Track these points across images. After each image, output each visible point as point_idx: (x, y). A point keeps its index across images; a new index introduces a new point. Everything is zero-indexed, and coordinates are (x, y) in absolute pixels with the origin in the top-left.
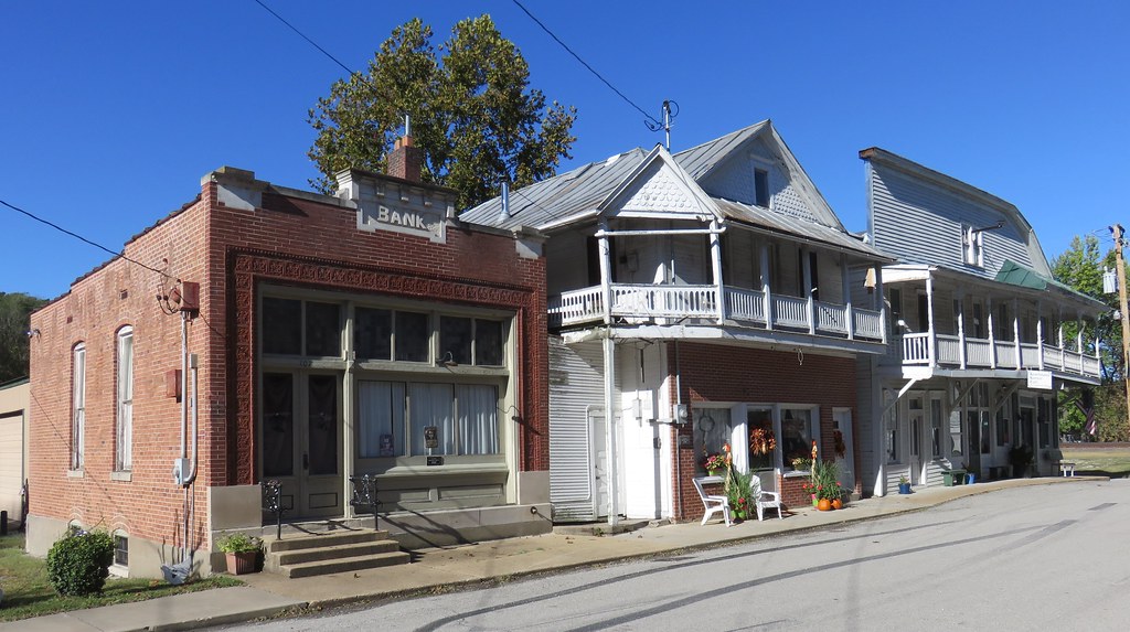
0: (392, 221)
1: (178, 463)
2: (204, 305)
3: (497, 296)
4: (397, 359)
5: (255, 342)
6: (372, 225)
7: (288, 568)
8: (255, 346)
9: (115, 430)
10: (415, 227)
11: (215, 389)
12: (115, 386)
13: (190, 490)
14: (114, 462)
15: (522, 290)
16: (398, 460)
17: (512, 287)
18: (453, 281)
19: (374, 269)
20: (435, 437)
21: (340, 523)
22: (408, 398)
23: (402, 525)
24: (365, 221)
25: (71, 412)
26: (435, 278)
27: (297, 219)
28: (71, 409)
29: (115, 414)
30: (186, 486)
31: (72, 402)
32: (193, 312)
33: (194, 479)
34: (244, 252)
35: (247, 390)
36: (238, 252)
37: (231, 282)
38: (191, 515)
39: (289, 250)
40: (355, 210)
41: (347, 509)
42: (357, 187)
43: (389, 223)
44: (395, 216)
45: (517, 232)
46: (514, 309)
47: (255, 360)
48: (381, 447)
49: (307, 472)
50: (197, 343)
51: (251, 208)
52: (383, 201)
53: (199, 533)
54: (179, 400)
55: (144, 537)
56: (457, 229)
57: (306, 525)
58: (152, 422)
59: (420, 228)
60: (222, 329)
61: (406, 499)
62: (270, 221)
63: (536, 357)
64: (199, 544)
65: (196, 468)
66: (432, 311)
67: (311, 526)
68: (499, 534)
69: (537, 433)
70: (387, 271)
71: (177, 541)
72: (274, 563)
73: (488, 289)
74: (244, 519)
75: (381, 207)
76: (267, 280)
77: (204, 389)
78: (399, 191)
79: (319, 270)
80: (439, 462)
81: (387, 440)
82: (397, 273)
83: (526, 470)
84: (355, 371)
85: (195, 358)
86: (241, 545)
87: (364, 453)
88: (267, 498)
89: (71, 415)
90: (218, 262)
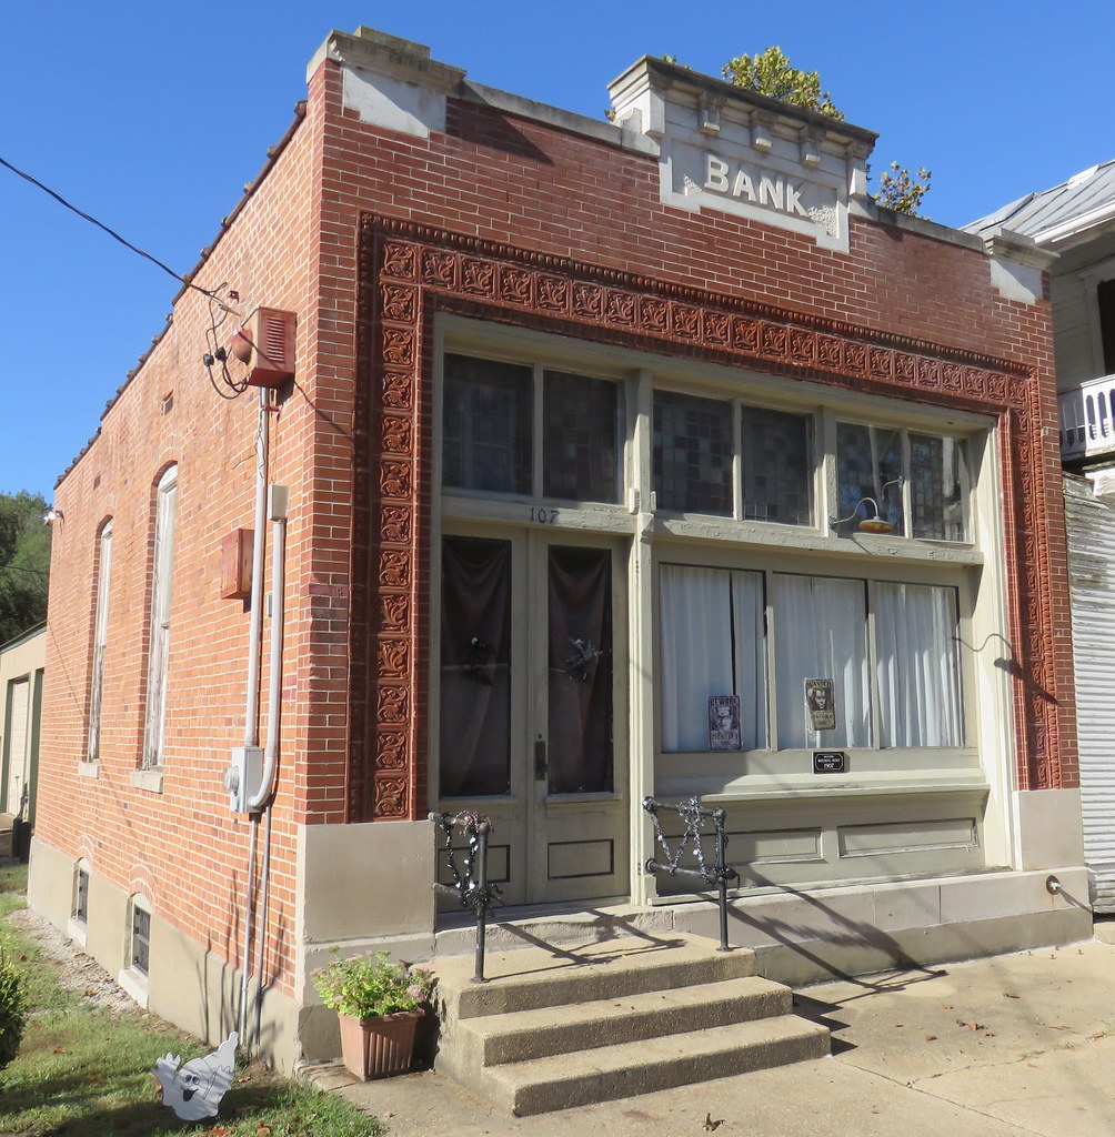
0: (736, 193)
1: (238, 757)
2: (304, 367)
3: (960, 380)
4: (747, 516)
5: (425, 454)
6: (691, 199)
7: (510, 1081)
8: (425, 465)
9: (144, 682)
10: (784, 211)
11: (327, 567)
12: (148, 593)
13: (263, 827)
14: (140, 748)
15: (1006, 370)
16: (753, 756)
17: (987, 363)
18: (867, 338)
19: (696, 298)
20: (829, 705)
21: (624, 922)
22: (770, 611)
23: (770, 926)
24: (677, 187)
25: (91, 652)
26: (829, 329)
27: (526, 166)
28: (91, 646)
29: (146, 649)
30: (255, 816)
31: (92, 633)
32: (278, 383)
33: (270, 799)
34: (404, 233)
35: (404, 574)
36: (388, 231)
37: (370, 303)
38: (262, 892)
39: (508, 237)
40: (655, 160)
41: (640, 881)
42: (661, 104)
43: (727, 195)
44: (742, 182)
45: (996, 240)
46: (993, 412)
47: (425, 498)
48: (714, 725)
49: (543, 785)
50: (288, 458)
51: (422, 131)
52: (713, 144)
53: (278, 946)
54: (247, 607)
55: (176, 922)
56: (870, 223)
57: (542, 925)
58: (199, 662)
59: (795, 214)
60: (346, 416)
61: (770, 854)
62: (464, 165)
63: (1041, 523)
64: (277, 974)
65: (277, 772)
66: (820, 408)
67: (553, 929)
68: (984, 944)
69: (1051, 699)
70: (728, 305)
71: (233, 952)
72: (468, 1056)
73: (938, 363)
74: (390, 914)
75: (712, 159)
76: (456, 306)
77: (300, 569)
78: (750, 126)
79: (576, 291)
80: (840, 764)
81: (724, 710)
82: (749, 311)
83: (1034, 785)
84: (658, 540)
85: (281, 494)
86: (379, 997)
87: (672, 742)
88: (448, 855)
89: (90, 658)
90: (340, 251)
